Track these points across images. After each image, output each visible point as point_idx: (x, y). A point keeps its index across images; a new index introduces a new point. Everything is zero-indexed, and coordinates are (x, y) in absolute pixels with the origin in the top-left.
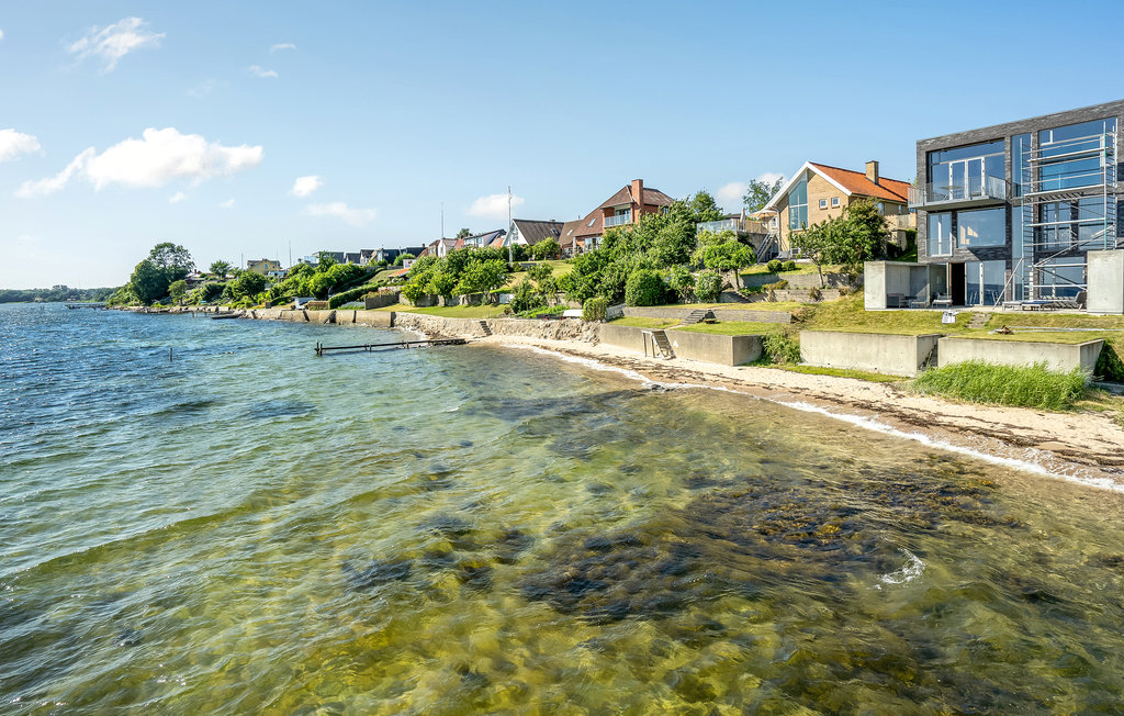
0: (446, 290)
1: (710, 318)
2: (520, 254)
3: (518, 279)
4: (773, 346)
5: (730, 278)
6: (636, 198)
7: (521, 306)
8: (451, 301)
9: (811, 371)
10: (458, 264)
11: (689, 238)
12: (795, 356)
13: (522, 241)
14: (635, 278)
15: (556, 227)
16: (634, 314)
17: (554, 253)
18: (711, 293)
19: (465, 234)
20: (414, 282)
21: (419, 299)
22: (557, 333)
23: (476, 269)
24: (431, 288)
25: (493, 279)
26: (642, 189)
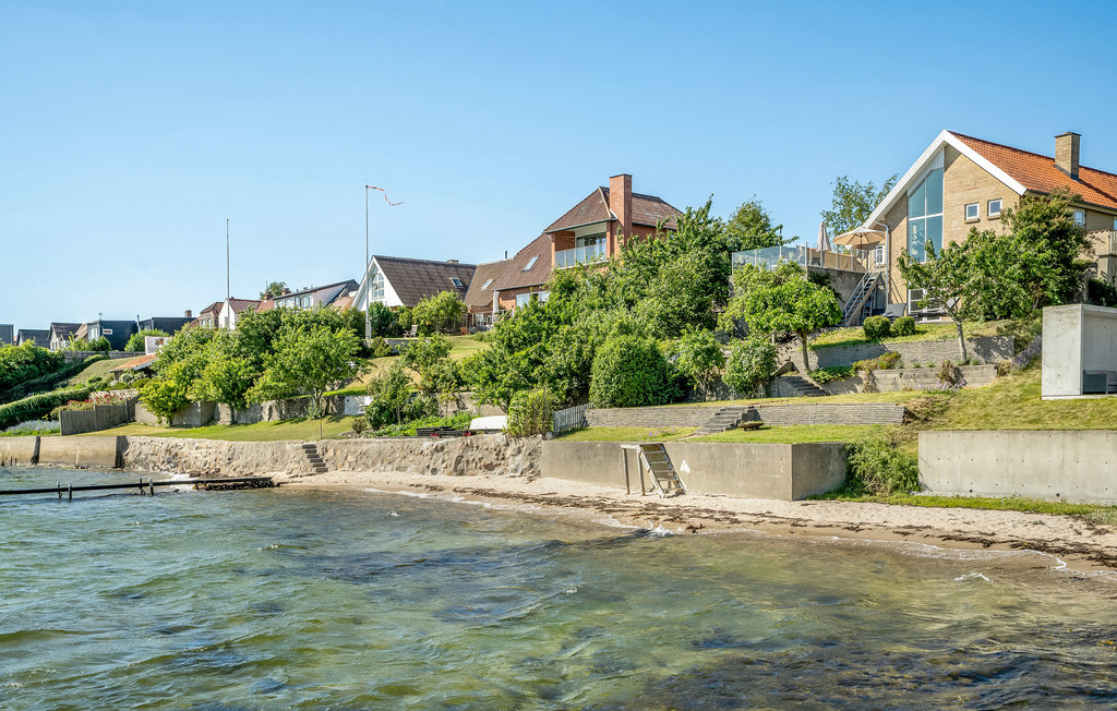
0: (235, 392)
1: (752, 421)
2: (386, 323)
3: (382, 368)
4: (866, 462)
5: (792, 353)
6: (617, 210)
7: (387, 416)
8: (244, 413)
9: (937, 502)
10: (261, 337)
11: (717, 281)
12: (908, 481)
13: (391, 299)
14: (609, 351)
15: (461, 275)
16: (605, 421)
17: (455, 322)
18: (756, 379)
19: (277, 292)
20: (168, 379)
21: (177, 411)
22: (458, 461)
23: (296, 347)
24: (205, 388)
25: (330, 367)
26: (630, 197)
